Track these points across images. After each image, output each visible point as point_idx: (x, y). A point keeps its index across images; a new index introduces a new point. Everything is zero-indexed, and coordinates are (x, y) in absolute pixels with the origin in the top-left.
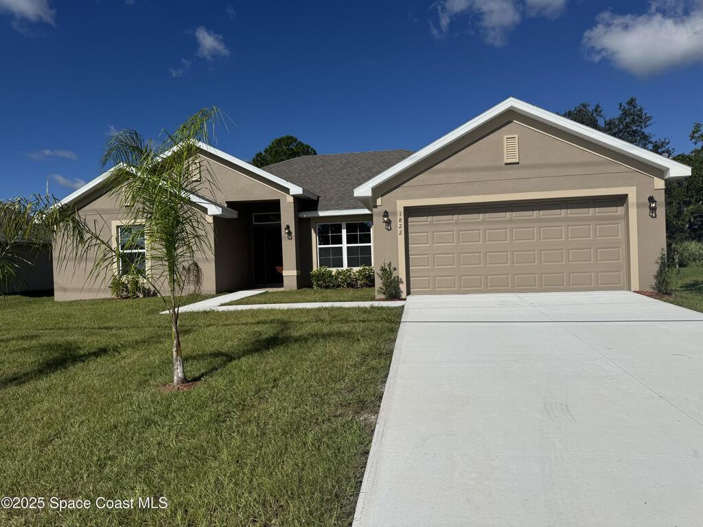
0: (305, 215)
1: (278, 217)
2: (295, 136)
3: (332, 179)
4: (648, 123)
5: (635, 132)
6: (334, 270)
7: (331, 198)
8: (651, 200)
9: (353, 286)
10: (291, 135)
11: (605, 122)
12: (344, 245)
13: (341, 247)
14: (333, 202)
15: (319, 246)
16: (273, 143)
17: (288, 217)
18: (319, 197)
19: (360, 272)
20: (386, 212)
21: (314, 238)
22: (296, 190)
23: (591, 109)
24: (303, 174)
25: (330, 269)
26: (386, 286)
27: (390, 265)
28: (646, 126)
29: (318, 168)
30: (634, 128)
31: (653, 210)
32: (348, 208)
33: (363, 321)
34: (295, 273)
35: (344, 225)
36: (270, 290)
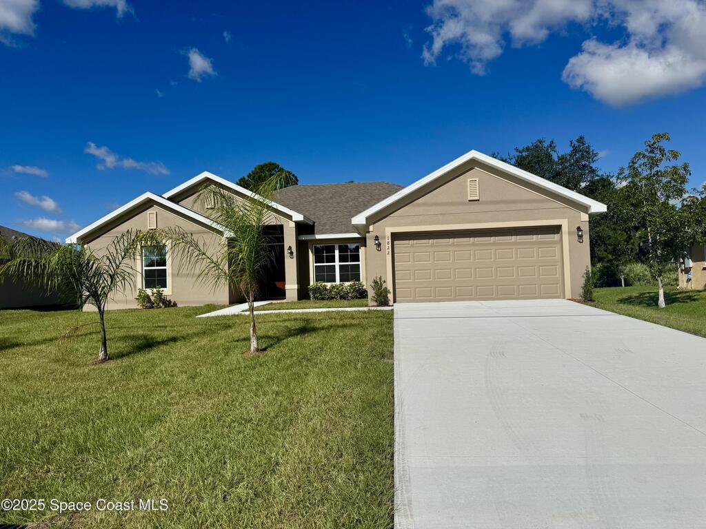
0: (304, 238)
1: (282, 240)
2: (277, 163)
3: (323, 206)
4: (595, 159)
5: (584, 166)
6: (329, 285)
7: (325, 224)
8: (579, 229)
9: (345, 298)
10: (273, 161)
11: (558, 157)
12: (337, 264)
13: (334, 266)
14: (327, 227)
15: (315, 264)
16: (256, 169)
17: (290, 240)
18: (314, 223)
19: (351, 286)
20: (377, 237)
21: (311, 257)
22: (298, 217)
23: (546, 144)
24: (298, 202)
25: (326, 284)
26: (378, 296)
27: (380, 278)
28: (593, 162)
29: (310, 196)
30: (583, 163)
31: (580, 237)
32: (341, 232)
33: (366, 318)
34: (296, 286)
35: (337, 246)
36: (274, 302)
